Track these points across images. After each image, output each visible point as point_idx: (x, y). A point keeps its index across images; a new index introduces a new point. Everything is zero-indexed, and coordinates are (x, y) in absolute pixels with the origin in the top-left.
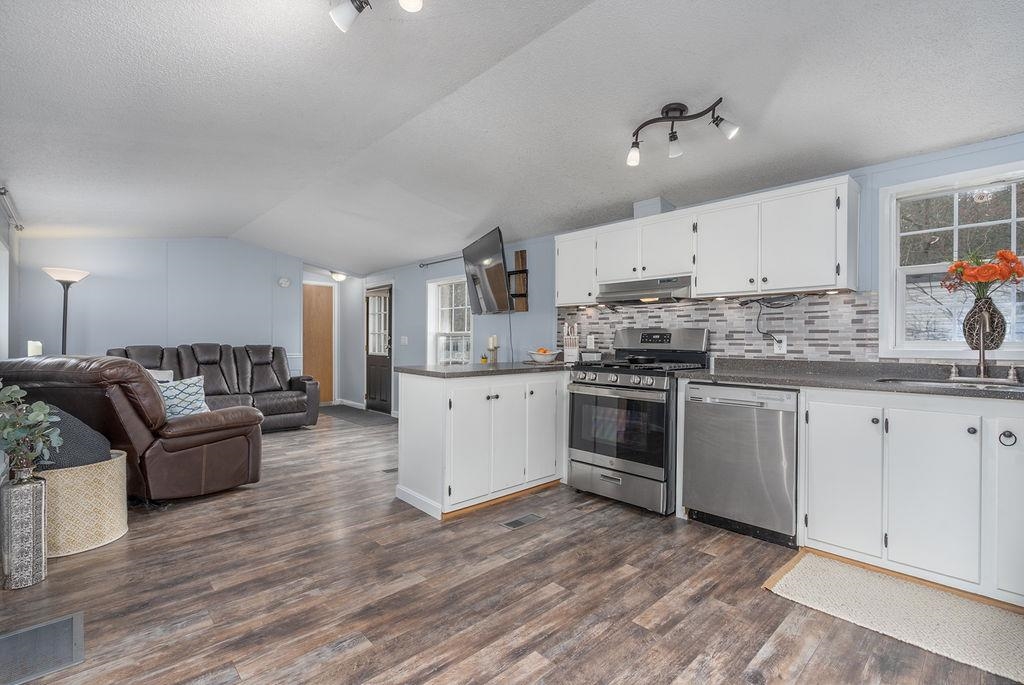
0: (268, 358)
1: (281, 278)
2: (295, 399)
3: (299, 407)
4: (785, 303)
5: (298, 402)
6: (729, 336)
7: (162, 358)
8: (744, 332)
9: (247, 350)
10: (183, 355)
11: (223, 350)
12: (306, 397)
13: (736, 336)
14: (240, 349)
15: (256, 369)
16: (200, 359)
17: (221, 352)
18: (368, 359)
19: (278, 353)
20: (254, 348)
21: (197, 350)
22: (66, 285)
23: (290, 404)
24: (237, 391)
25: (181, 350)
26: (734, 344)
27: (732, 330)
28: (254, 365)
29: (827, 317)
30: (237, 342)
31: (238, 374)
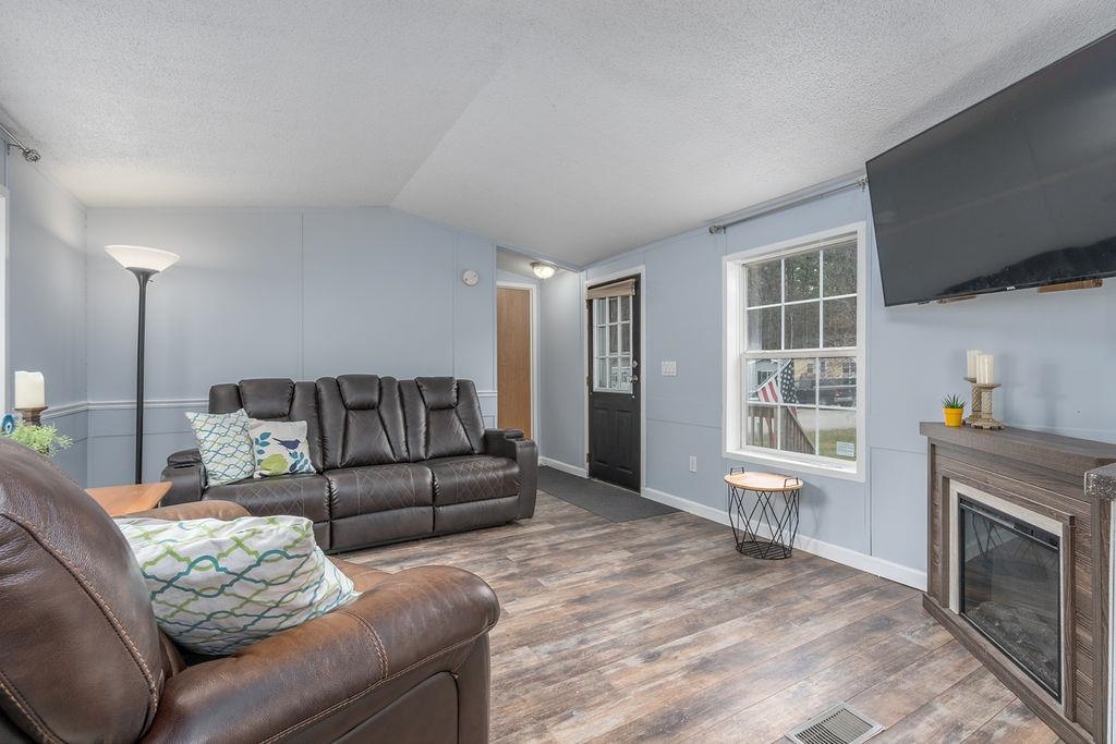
0: (449, 398)
1: (466, 270)
2: (501, 473)
3: (507, 486)
5: (506, 477)
7: (292, 400)
9: (419, 385)
10: (324, 394)
11: (383, 385)
12: (516, 470)
14: (408, 383)
15: (434, 417)
16: (349, 401)
17: (381, 389)
18: (590, 397)
19: (464, 389)
20: (428, 381)
21: (345, 386)
22: (144, 276)
23: (493, 482)
24: (405, 454)
25: (322, 387)
28: (430, 410)
30: (404, 373)
31: (406, 427)
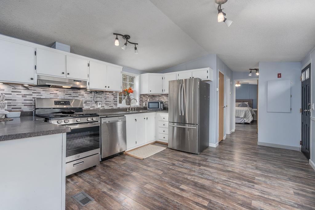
4: (101, 93)
6: (85, 103)
8: (90, 101)
13: (87, 102)
26: (87, 105)
27: (87, 100)
29: (109, 98)
